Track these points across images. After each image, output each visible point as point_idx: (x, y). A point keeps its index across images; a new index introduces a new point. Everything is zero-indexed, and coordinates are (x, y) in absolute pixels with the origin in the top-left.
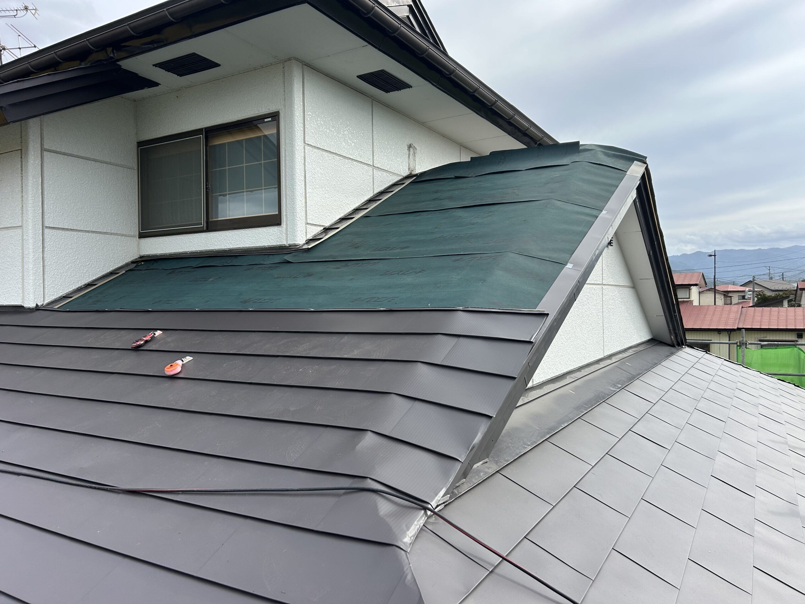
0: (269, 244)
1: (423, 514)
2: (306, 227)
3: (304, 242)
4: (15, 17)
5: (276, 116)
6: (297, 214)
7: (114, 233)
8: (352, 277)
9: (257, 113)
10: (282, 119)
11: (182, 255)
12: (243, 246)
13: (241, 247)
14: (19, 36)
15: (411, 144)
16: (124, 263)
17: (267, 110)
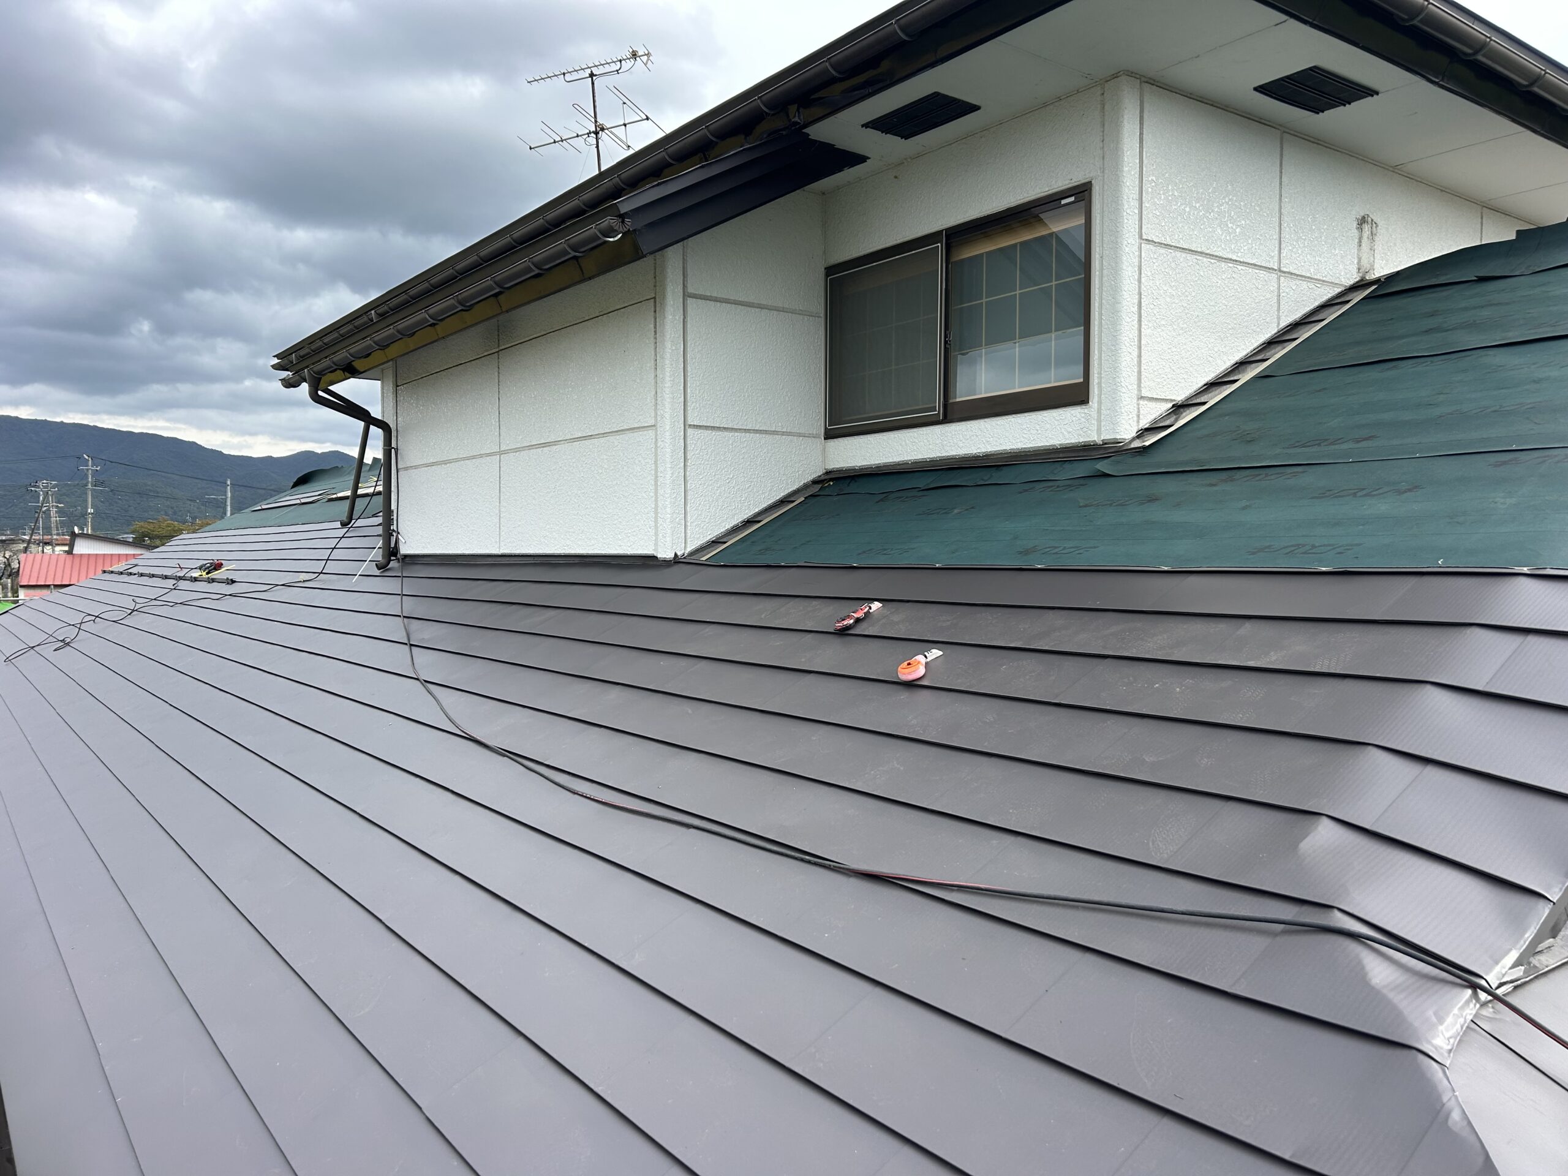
0: (1063, 441)
1: (1471, 996)
2: (1138, 405)
3: (1134, 434)
4: (618, 73)
5: (1083, 192)
6: (1123, 380)
7: (786, 432)
8: (1244, 503)
9: (1047, 189)
10: (1098, 194)
11: (898, 467)
12: (1012, 447)
13: (1008, 448)
14: (624, 103)
15: (1366, 216)
16: (802, 484)
17: (1067, 182)
